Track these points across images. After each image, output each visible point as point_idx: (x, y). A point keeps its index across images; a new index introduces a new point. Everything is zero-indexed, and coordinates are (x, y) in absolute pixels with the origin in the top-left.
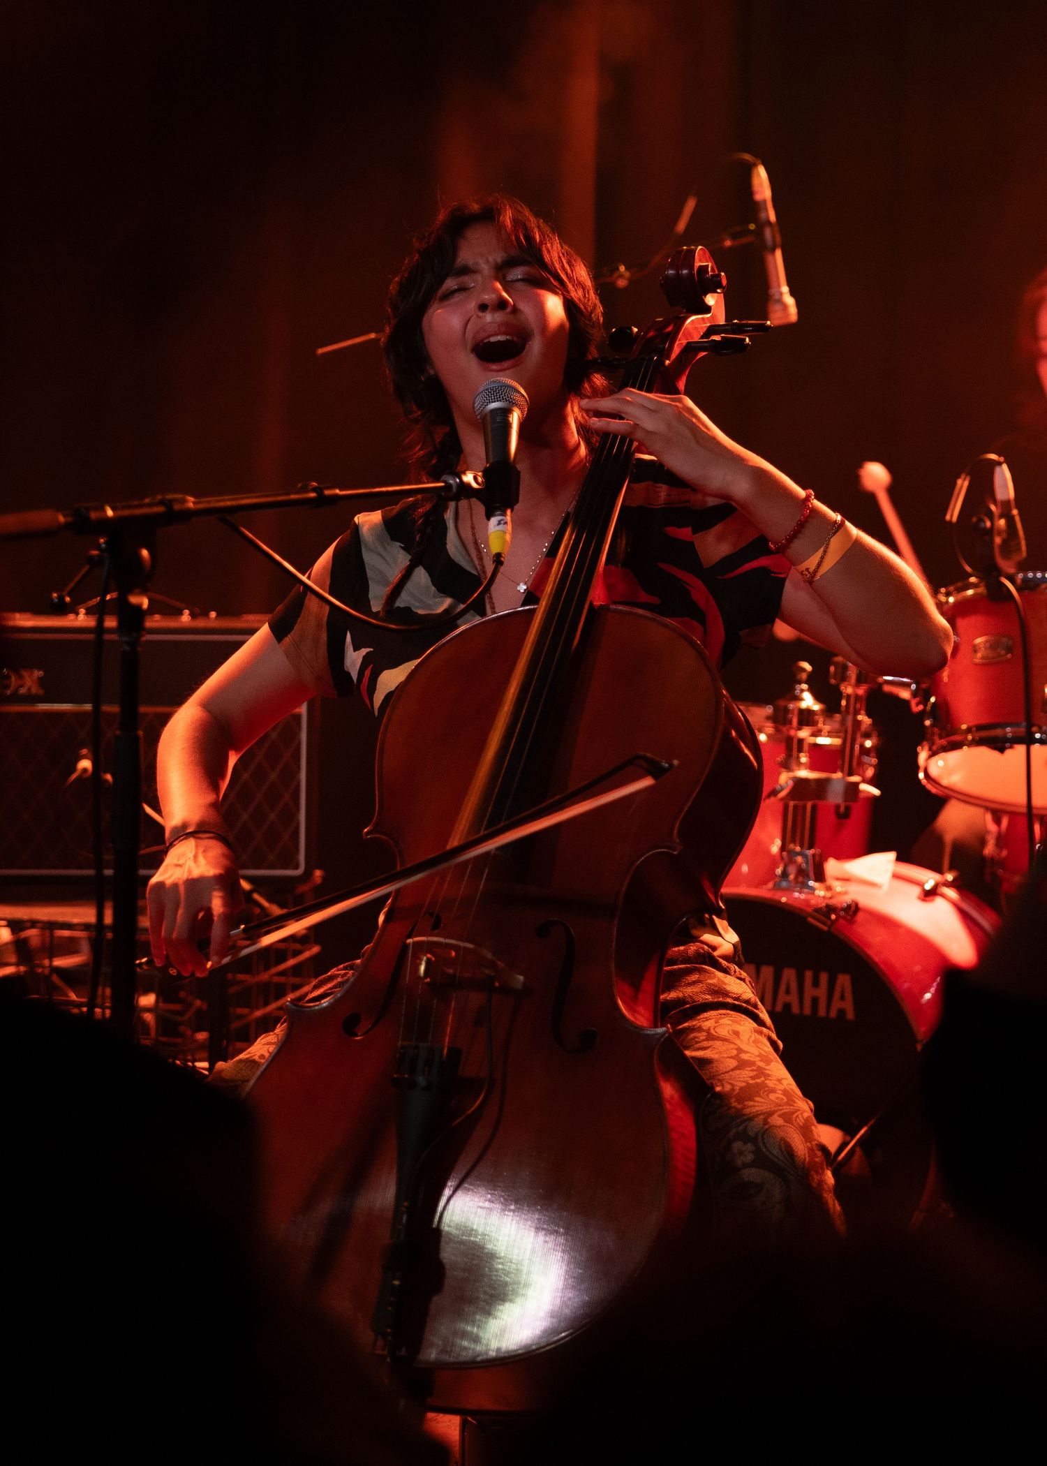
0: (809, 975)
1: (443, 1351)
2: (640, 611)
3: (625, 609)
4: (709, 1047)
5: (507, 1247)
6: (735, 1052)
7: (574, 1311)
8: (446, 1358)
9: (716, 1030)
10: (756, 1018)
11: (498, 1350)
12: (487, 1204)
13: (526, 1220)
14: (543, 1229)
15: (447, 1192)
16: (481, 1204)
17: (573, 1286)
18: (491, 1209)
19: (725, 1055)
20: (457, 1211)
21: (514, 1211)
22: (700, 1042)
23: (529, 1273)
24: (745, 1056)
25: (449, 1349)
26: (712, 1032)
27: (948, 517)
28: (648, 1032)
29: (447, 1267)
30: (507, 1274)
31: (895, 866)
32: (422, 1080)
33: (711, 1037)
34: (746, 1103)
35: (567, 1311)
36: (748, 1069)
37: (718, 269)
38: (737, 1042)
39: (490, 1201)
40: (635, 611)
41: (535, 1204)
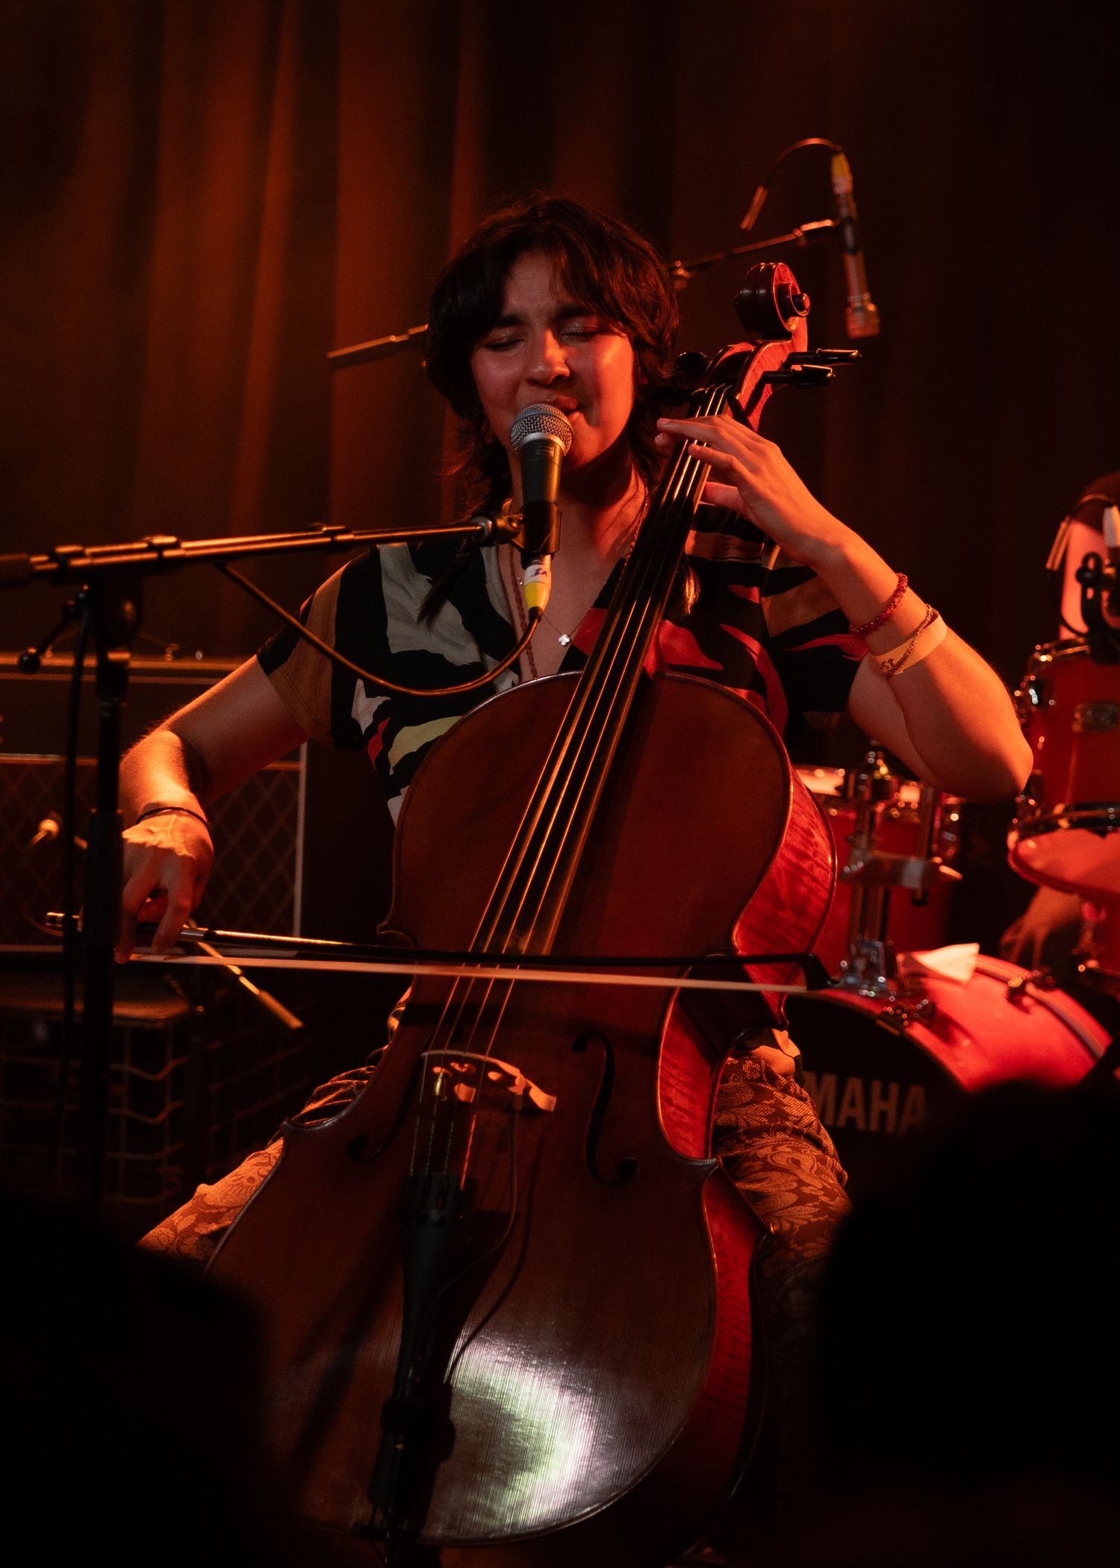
0: (877, 1086)
1: (451, 1526)
2: (700, 680)
3: (683, 677)
4: (766, 1179)
5: (527, 1408)
6: (795, 1185)
7: (601, 1482)
8: (453, 1533)
9: (774, 1158)
10: (818, 1144)
11: (514, 1525)
12: (506, 1358)
13: (551, 1377)
14: (569, 1388)
15: (460, 1343)
16: (500, 1358)
17: (602, 1454)
18: (511, 1365)
19: (783, 1188)
20: (472, 1367)
21: (536, 1367)
22: (755, 1173)
23: (552, 1437)
24: (806, 1190)
25: (458, 1524)
26: (769, 1160)
27: (1049, 565)
28: (696, 1163)
29: (458, 1429)
30: (527, 1438)
31: (978, 961)
32: (434, 1215)
33: (768, 1167)
34: (807, 1245)
35: (594, 1483)
36: (810, 1204)
37: (801, 290)
38: (798, 1172)
39: (511, 1355)
40: (693, 679)
41: (561, 1359)
